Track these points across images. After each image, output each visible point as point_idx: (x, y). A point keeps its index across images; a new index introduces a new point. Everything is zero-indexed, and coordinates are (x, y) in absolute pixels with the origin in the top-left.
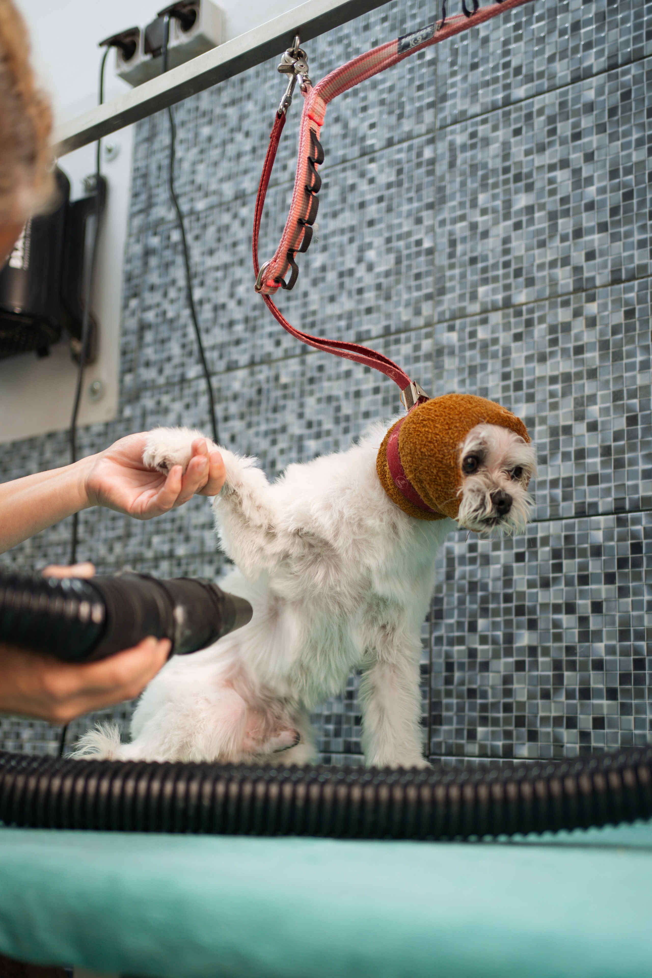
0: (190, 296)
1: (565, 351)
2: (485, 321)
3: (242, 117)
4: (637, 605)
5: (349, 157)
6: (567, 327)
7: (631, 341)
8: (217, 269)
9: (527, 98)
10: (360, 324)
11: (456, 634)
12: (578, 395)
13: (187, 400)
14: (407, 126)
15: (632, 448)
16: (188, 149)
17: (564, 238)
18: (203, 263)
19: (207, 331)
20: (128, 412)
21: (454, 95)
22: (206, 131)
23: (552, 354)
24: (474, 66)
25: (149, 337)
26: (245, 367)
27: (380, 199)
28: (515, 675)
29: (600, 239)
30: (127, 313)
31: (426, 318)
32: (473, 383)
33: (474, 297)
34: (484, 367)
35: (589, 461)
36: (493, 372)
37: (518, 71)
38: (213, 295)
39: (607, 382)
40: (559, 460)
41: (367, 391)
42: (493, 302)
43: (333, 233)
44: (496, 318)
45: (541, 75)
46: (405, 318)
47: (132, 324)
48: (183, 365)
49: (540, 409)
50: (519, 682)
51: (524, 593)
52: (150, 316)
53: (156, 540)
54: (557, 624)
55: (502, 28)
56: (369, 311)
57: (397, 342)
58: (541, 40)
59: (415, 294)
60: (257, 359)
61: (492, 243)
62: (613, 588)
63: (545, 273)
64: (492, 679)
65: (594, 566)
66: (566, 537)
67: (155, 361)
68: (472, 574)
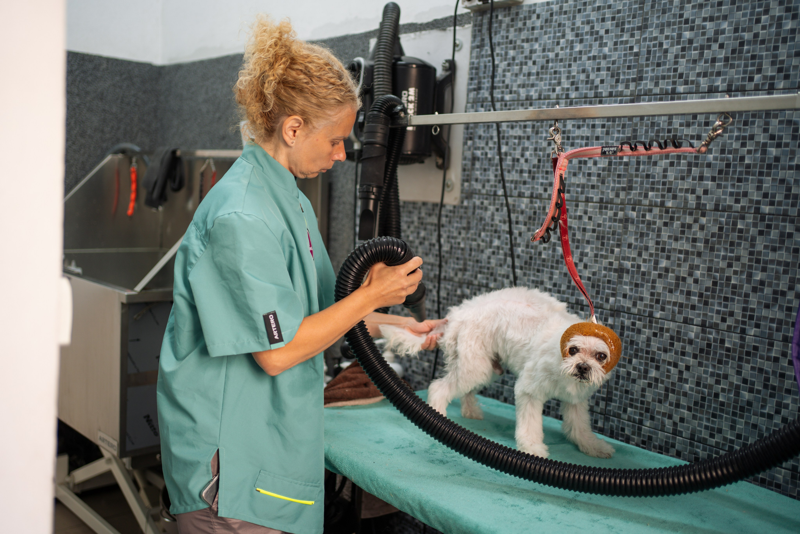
0: (499, 148)
1: (687, 239)
2: (650, 211)
3: (532, 52)
4: (706, 372)
5: (589, 96)
6: (690, 226)
7: (719, 243)
8: (515, 138)
9: (683, 93)
10: (588, 192)
11: (622, 363)
12: (691, 263)
13: (497, 207)
14: (621, 87)
15: (713, 297)
16: (501, 61)
17: (694, 179)
18: (508, 132)
19: (509, 172)
20: (465, 203)
21: (646, 78)
22: (512, 53)
23: (681, 238)
24: (659, 65)
25: (478, 165)
26: (527, 197)
27: (603, 126)
28: (647, 389)
29: (712, 185)
30: (466, 147)
31: (621, 199)
32: (642, 242)
33: (646, 196)
34: (648, 235)
35: (693, 298)
36: (651, 239)
37: (681, 76)
38: (512, 152)
39: (706, 261)
40: (678, 294)
41: (589, 229)
42: (655, 202)
43: (578, 137)
44: (656, 211)
45: (692, 82)
46: (611, 197)
47: (469, 154)
48: (496, 186)
49: (672, 264)
50: (649, 393)
51: (655, 352)
52: (478, 153)
53: (479, 276)
54: (669, 371)
55: (675, 47)
56: (593, 187)
57: (606, 208)
58: (695, 62)
59: (617, 185)
60: (534, 196)
61: (658, 170)
62: (696, 361)
63: (683, 194)
64: (637, 388)
65: (689, 349)
66: (677, 331)
67: (481, 180)
68: (632, 336)
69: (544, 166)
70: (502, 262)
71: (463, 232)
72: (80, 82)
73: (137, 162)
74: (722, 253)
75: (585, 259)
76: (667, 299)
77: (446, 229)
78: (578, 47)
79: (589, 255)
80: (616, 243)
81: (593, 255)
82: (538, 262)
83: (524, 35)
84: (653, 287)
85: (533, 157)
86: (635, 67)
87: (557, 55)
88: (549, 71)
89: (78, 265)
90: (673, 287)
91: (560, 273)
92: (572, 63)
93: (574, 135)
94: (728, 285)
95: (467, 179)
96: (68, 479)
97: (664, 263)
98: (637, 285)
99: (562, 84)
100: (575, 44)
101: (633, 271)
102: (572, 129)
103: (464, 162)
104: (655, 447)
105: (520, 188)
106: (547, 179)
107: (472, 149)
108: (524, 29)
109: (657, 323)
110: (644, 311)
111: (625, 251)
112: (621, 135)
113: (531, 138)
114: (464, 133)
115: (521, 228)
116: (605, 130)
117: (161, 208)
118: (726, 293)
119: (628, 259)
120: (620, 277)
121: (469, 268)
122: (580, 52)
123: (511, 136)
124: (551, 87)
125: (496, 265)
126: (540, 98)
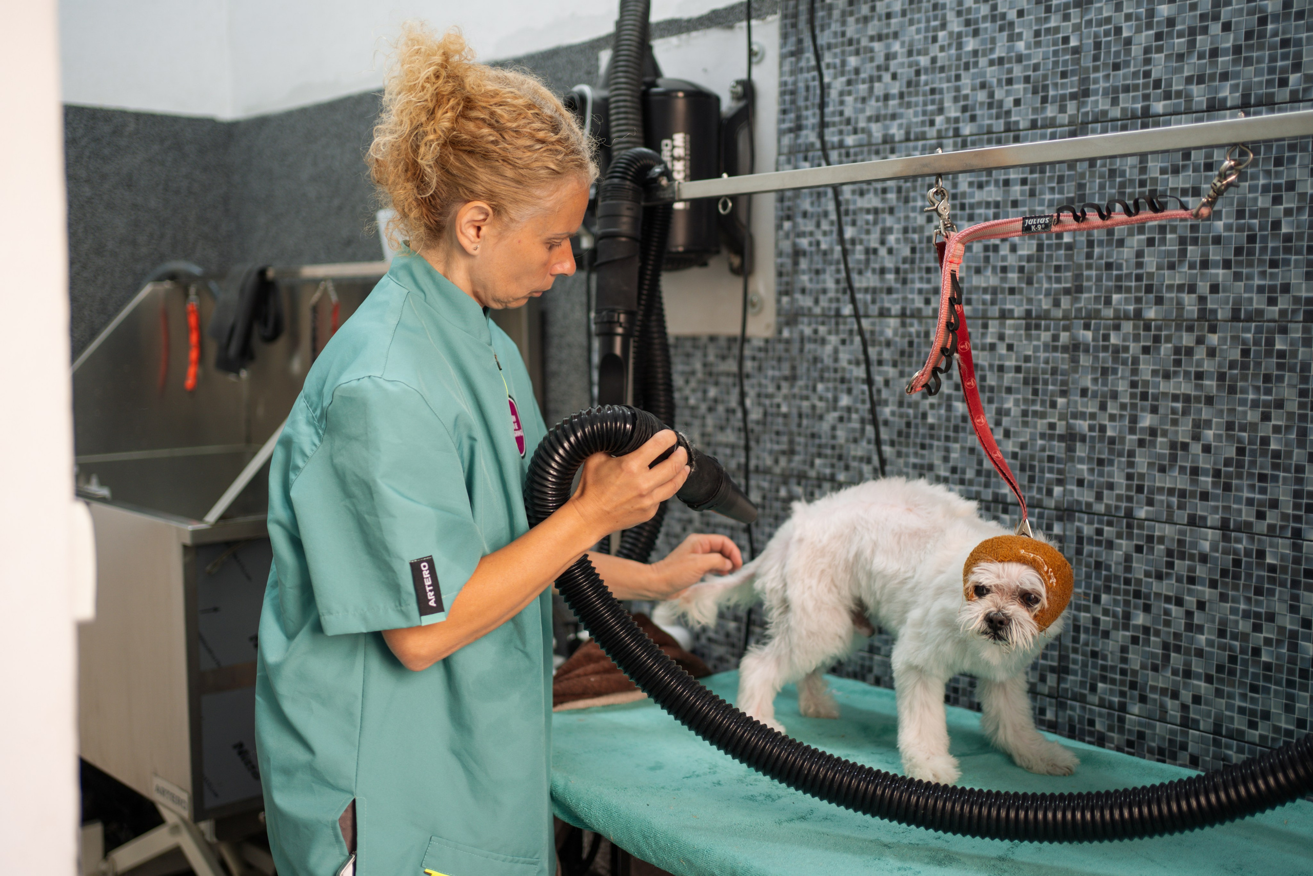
0: (841, 232)
2: (1117, 328)
3: (889, 57)
4: (1234, 611)
5: (995, 129)
6: (1189, 352)
7: (1244, 378)
8: (868, 211)
9: (1164, 115)
10: (1004, 301)
11: (1083, 602)
12: (1196, 417)
13: (843, 336)
14: (1051, 111)
15: (1239, 476)
16: (835, 77)
17: (1192, 266)
18: (855, 202)
19: (860, 272)
20: (786, 333)
21: (1096, 92)
22: (853, 61)
23: (1176, 373)
24: (1116, 67)
25: (804, 264)
26: (896, 316)
27: (1024, 182)
28: (1131, 647)
29: (1224, 274)
30: (781, 233)
31: (1064, 311)
32: (1105, 384)
33: (1108, 302)
34: (1115, 371)
35: (1202, 478)
36: (1122, 378)
37: (1157, 84)
38: (864, 237)
39: (1222, 411)
40: (1176, 473)
41: (1010, 367)
42: (1125, 311)
43: (979, 204)
44: (1128, 327)
45: (1179, 94)
46: (1045, 307)
47: (786, 246)
48: (838, 300)
49: (1163, 420)
50: (1133, 653)
51: (1141, 580)
52: (804, 242)
53: (818, 461)
54: (1167, 612)
55: (1144, 34)
56: (1012, 291)
57: (1038, 327)
58: (1180, 57)
59: (1055, 286)
60: (908, 312)
61: (1127, 253)
62: (1216, 593)
63: (1173, 295)
64: (1112, 646)
65: (1201, 571)
66: (1179, 541)
67: (811, 291)
68: (1098, 554)
69: (922, 259)
70: (858, 435)
71: (785, 385)
72: (89, 157)
73: (198, 293)
74: (1251, 396)
75: (1006, 421)
76: (1157, 484)
77: (754, 381)
78: (970, 44)
79: (1012, 413)
80: (1057, 388)
81: (1019, 413)
82: (921, 431)
83: (873, 28)
84: (1131, 464)
85: (902, 245)
86: (1073, 73)
87: (934, 60)
88: (922, 89)
89: (102, 483)
90: (1166, 463)
91: (963, 448)
92: (962, 72)
93: (972, 201)
94: (1264, 453)
95: (785, 290)
96: (103, 866)
97: (1147, 420)
98: (1101, 462)
99: (946, 111)
100: (964, 39)
101: (1092, 438)
102: (968, 190)
103: (779, 260)
104: (1151, 751)
105: (882, 301)
106: (929, 281)
107: (792, 236)
108: (872, 18)
109: (1141, 527)
110: (1117, 508)
111: (1076, 402)
112: (1057, 196)
113: (896, 210)
114: (776, 209)
115: (887, 372)
116: (1027, 188)
117: (244, 374)
118: (1261, 468)
119: (1082, 416)
120: (1071, 449)
121: (798, 448)
122: (975, 53)
123: (861, 209)
124: (927, 118)
125: (847, 440)
126: (907, 139)
